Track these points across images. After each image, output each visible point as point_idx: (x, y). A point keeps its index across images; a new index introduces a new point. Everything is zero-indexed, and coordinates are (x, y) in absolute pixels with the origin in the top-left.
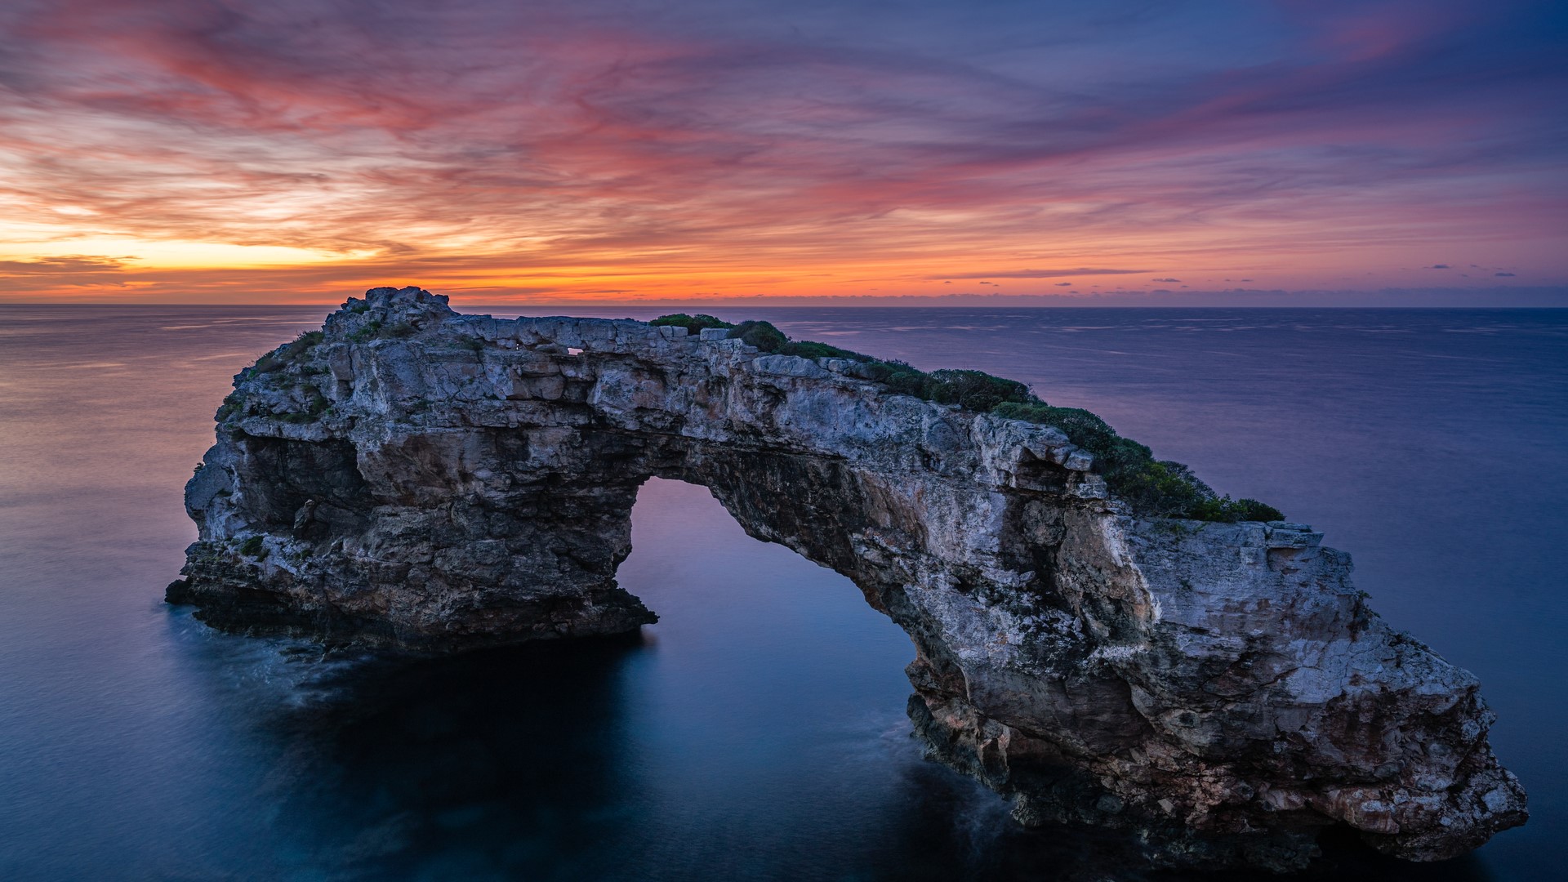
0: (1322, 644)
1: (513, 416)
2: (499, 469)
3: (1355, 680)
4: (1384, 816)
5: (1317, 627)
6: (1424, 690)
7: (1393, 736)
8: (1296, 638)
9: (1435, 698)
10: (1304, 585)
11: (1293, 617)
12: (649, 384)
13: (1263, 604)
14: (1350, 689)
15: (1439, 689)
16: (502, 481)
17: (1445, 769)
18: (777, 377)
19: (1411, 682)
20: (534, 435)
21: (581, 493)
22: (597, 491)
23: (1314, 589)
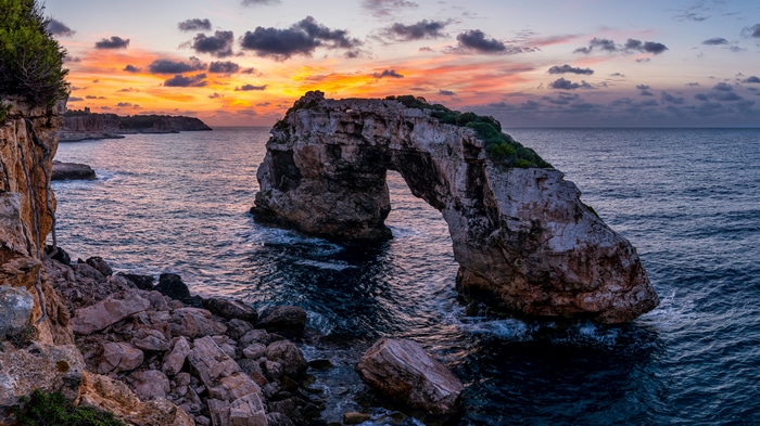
0: (564, 225)
1: (336, 139)
2: (332, 163)
3: (578, 242)
4: (592, 304)
5: (559, 215)
6: (602, 245)
7: (595, 269)
8: (551, 221)
9: (607, 249)
10: (550, 195)
11: (547, 211)
12: (380, 125)
13: (535, 205)
14: (576, 246)
15: (608, 244)
16: (333, 168)
17: (619, 283)
18: (410, 118)
19: (597, 241)
20: (343, 148)
21: (363, 176)
22: (368, 175)
23: (554, 198)
